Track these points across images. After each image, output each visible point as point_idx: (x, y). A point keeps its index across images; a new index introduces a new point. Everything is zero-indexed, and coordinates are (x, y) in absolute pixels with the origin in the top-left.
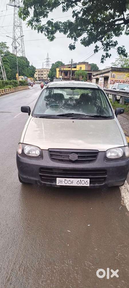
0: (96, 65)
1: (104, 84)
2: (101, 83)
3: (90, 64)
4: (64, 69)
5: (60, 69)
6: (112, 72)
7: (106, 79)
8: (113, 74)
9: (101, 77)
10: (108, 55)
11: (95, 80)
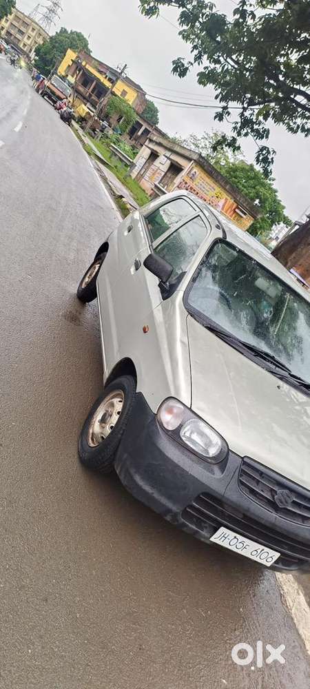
0: (156, 111)
1: (164, 176)
2: (159, 171)
3: (146, 101)
4: (87, 67)
5: (77, 57)
6: (194, 165)
7: (175, 169)
8: (195, 170)
9: (166, 157)
10: (233, 144)
11: (148, 152)
